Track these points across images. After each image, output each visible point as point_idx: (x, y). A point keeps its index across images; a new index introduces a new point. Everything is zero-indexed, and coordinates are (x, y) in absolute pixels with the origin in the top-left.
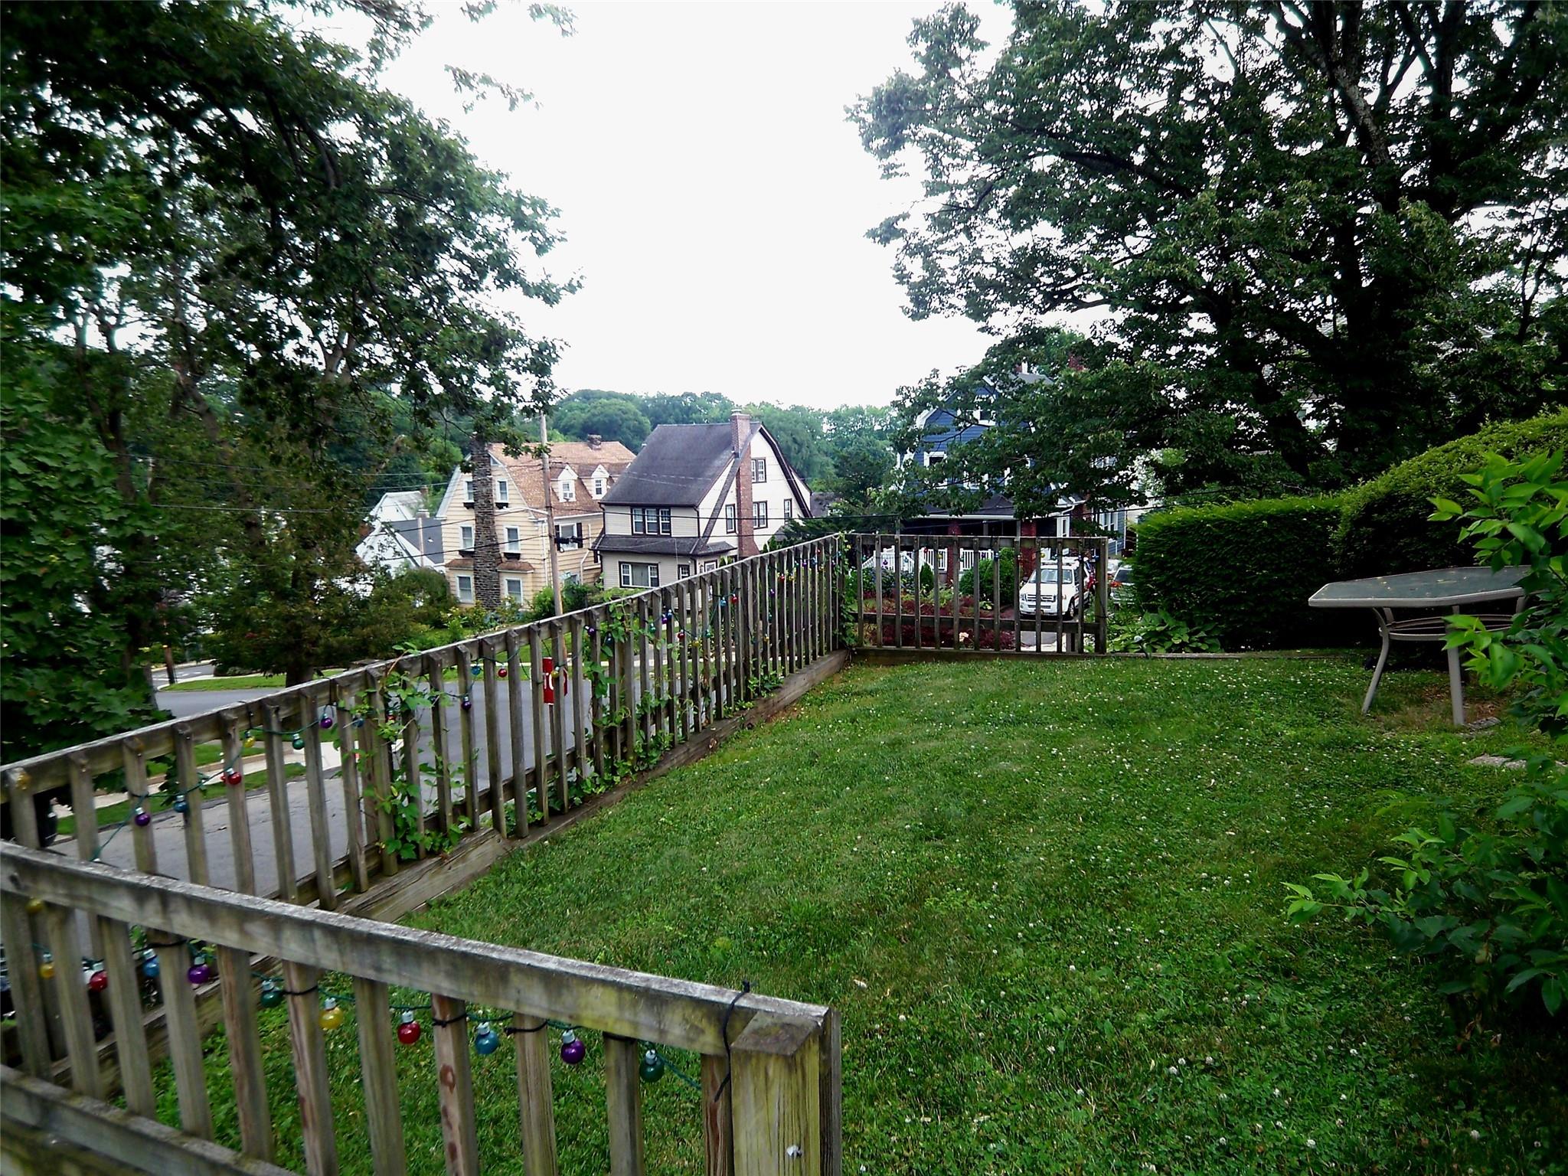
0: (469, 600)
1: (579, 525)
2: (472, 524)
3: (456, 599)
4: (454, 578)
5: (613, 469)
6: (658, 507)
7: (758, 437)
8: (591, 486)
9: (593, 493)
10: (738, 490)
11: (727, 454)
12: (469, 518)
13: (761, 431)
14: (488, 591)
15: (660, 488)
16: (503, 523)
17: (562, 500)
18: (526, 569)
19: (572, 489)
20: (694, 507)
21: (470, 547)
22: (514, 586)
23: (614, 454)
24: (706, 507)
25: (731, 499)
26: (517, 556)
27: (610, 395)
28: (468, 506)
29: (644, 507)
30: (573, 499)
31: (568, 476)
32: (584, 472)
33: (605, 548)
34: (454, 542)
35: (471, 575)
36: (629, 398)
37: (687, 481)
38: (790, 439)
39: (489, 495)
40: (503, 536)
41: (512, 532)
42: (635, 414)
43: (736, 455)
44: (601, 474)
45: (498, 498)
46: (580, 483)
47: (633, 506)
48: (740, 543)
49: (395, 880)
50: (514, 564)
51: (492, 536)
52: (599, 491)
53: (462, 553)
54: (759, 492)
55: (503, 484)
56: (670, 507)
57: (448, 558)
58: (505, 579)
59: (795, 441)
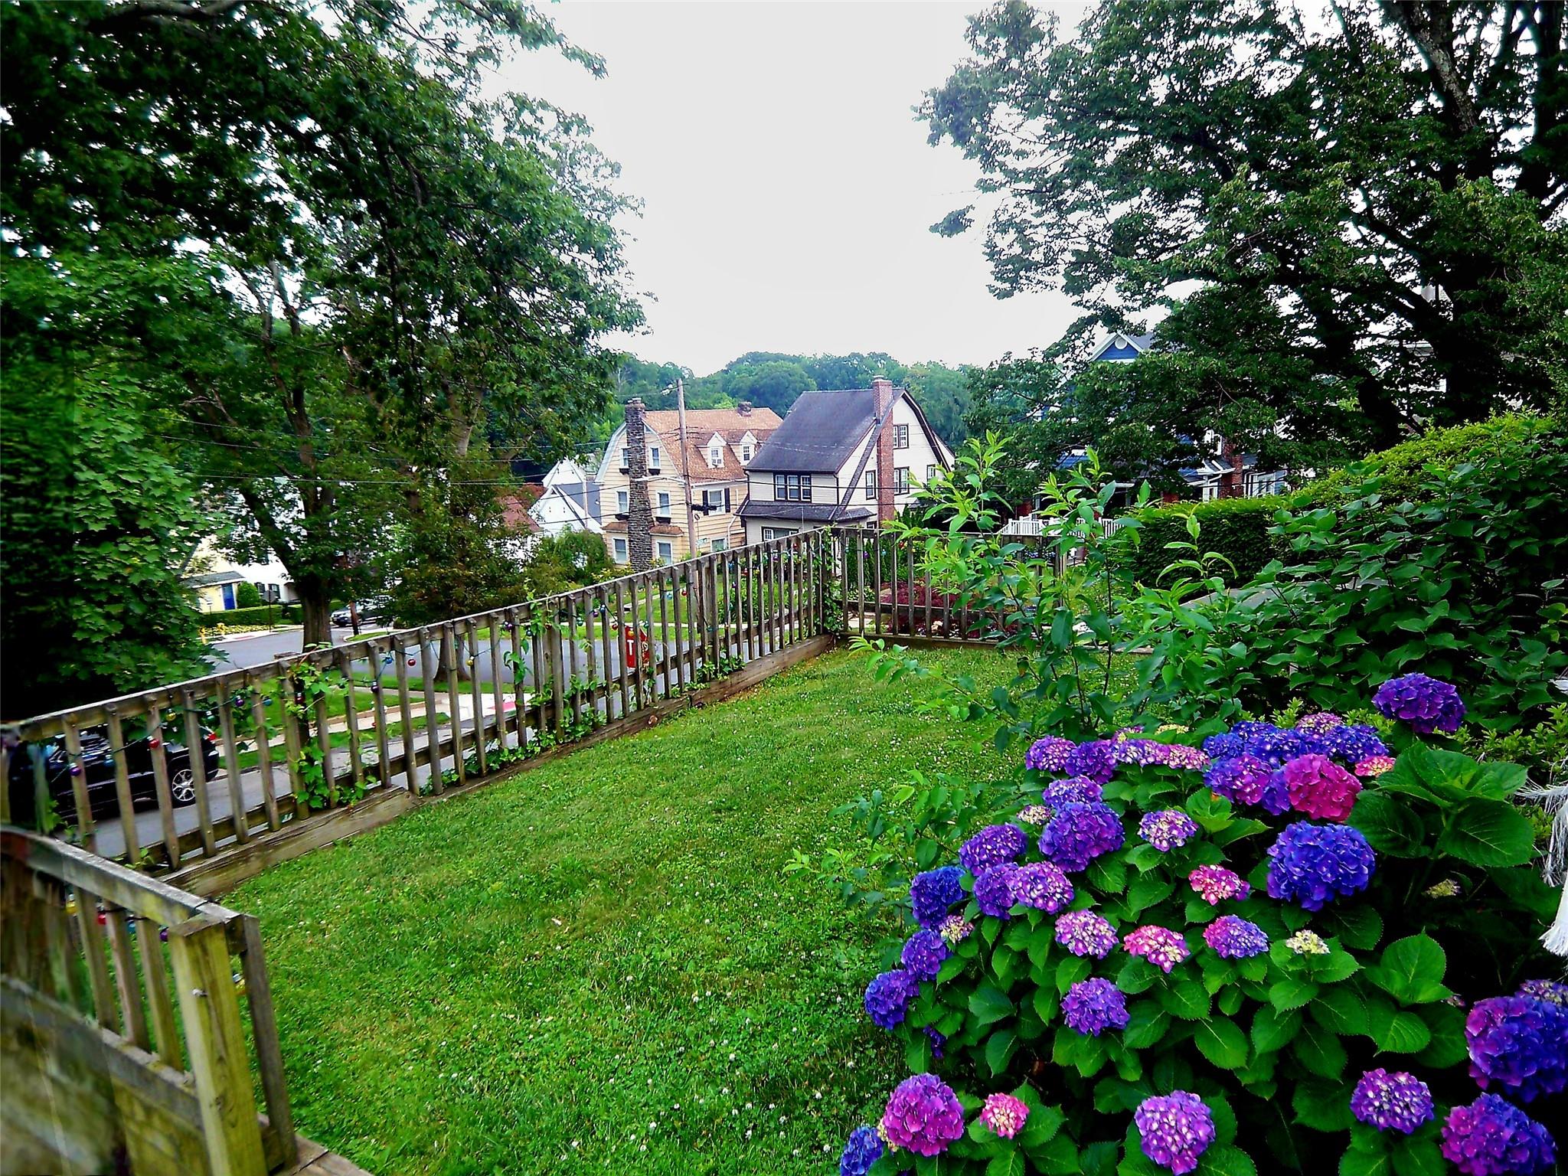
0: (623, 561)
1: (727, 491)
2: (627, 490)
3: (612, 560)
4: (610, 541)
5: (761, 435)
6: (799, 474)
7: (901, 403)
8: (739, 452)
9: (741, 459)
10: (879, 457)
11: (869, 421)
12: (624, 483)
13: (904, 397)
14: (641, 553)
15: (801, 455)
16: (655, 488)
17: (711, 466)
18: (675, 533)
19: (721, 456)
20: (833, 473)
21: (625, 511)
22: (665, 548)
23: (763, 421)
24: (846, 474)
25: (871, 465)
26: (667, 520)
27: (778, 357)
28: (624, 471)
29: (786, 473)
30: (721, 465)
31: (717, 443)
32: (733, 439)
33: (749, 514)
34: (612, 505)
35: (626, 538)
36: (795, 359)
37: (829, 449)
38: (951, 399)
39: (642, 462)
40: (655, 501)
41: (663, 496)
42: (802, 376)
43: (878, 421)
44: (749, 440)
45: (651, 464)
46: (729, 449)
47: (775, 473)
48: (880, 510)
49: (304, 823)
50: (665, 528)
51: (646, 501)
52: (747, 457)
53: (619, 516)
54: (900, 458)
55: (655, 451)
56: (809, 473)
57: (606, 521)
58: (656, 542)
59: (956, 401)
